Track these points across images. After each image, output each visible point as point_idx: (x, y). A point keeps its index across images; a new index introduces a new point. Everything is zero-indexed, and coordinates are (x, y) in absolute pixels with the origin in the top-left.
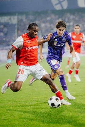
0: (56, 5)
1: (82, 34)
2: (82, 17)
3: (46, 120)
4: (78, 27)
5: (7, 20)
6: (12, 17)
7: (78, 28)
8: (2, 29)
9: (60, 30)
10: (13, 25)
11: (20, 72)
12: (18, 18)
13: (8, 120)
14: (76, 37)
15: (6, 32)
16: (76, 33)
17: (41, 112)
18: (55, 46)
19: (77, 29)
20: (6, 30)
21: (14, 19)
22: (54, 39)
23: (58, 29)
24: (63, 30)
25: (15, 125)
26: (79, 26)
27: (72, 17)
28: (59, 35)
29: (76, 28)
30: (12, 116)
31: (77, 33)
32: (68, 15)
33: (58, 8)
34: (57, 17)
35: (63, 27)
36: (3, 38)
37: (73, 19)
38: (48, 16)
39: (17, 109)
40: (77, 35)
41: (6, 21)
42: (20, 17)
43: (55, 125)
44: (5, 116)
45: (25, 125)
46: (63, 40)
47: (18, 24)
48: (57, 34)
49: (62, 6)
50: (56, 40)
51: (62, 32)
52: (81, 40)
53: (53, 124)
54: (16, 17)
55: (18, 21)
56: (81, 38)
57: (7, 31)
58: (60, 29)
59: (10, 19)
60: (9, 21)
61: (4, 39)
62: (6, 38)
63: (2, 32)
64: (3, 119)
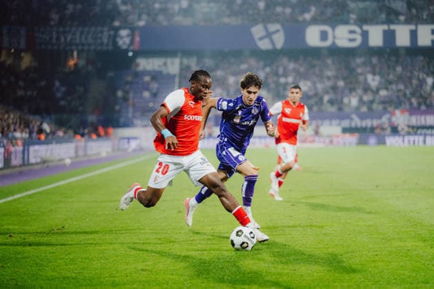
0: (261, 39)
1: (303, 106)
2: (313, 67)
3: (229, 276)
4: (298, 90)
5: (159, 66)
6: (169, 61)
7: (297, 93)
8: (148, 83)
9: (250, 92)
10: (171, 78)
11: (161, 170)
12: (181, 63)
13: (151, 271)
14: (291, 112)
15: (154, 91)
16: (291, 103)
17: (219, 259)
18: (236, 124)
19: (295, 95)
20: (154, 86)
21: (173, 64)
22: (237, 112)
23: (245, 90)
24: (255, 93)
25: (164, 281)
26: (300, 88)
27: (291, 66)
28: (247, 102)
29: (293, 93)
30: (159, 263)
31: (294, 103)
32: (285, 60)
33: (264, 45)
34: (262, 63)
35: (255, 86)
36: (149, 102)
37: (294, 70)
38: (242, 62)
39: (170, 249)
40: (294, 106)
41: (157, 68)
42: (185, 61)
43: (247, 287)
44: (144, 263)
45: (185, 283)
46: (253, 111)
47: (181, 75)
48: (242, 102)
49: (272, 42)
50: (240, 113)
51: (254, 97)
52: (300, 118)
53: (243, 284)
54: (177, 61)
55: (181, 70)
56: (301, 114)
57: (158, 89)
58: (249, 90)
59: (165, 64)
60: (163, 69)
61: (151, 105)
62: (154, 102)
63: (147, 89)
64: (140, 268)
